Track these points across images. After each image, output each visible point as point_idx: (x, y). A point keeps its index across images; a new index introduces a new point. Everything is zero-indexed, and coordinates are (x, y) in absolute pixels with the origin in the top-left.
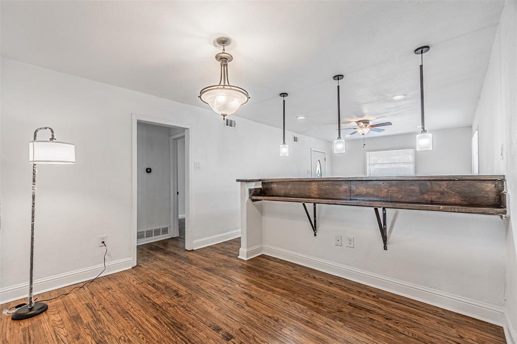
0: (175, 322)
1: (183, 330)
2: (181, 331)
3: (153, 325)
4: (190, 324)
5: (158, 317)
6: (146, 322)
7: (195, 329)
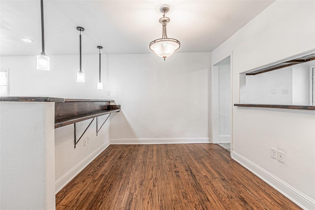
0: (196, 190)
1: (194, 184)
2: (195, 184)
3: (211, 196)
4: (189, 185)
5: (207, 200)
6: (216, 201)
7: (188, 181)
